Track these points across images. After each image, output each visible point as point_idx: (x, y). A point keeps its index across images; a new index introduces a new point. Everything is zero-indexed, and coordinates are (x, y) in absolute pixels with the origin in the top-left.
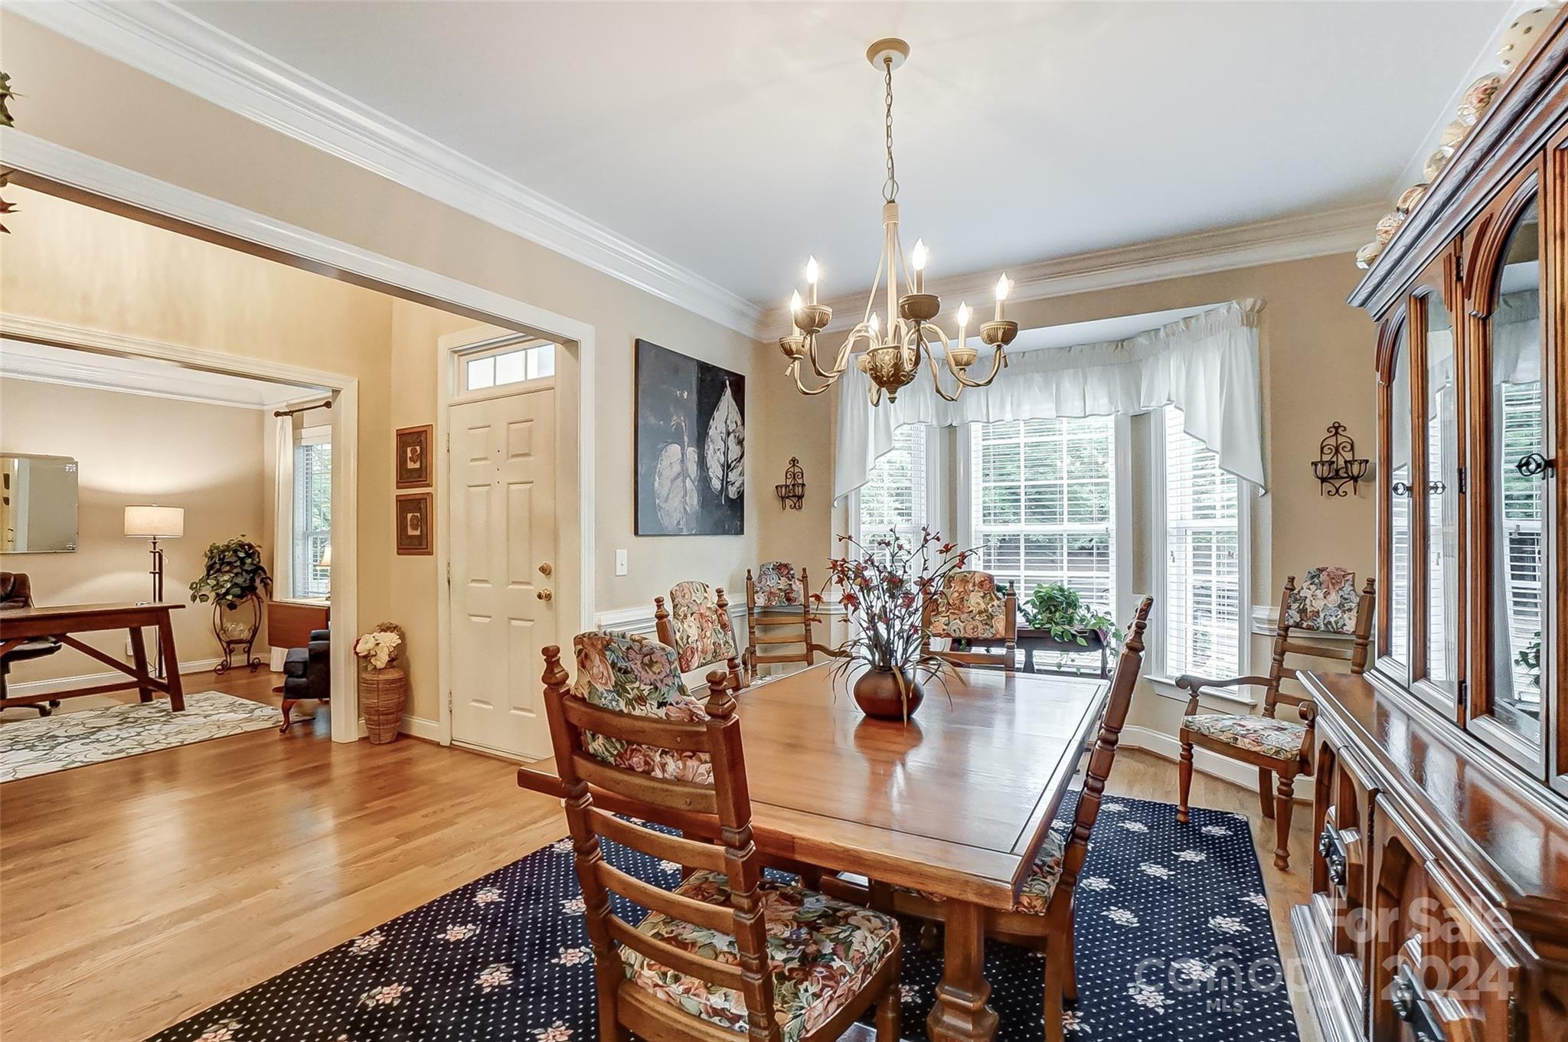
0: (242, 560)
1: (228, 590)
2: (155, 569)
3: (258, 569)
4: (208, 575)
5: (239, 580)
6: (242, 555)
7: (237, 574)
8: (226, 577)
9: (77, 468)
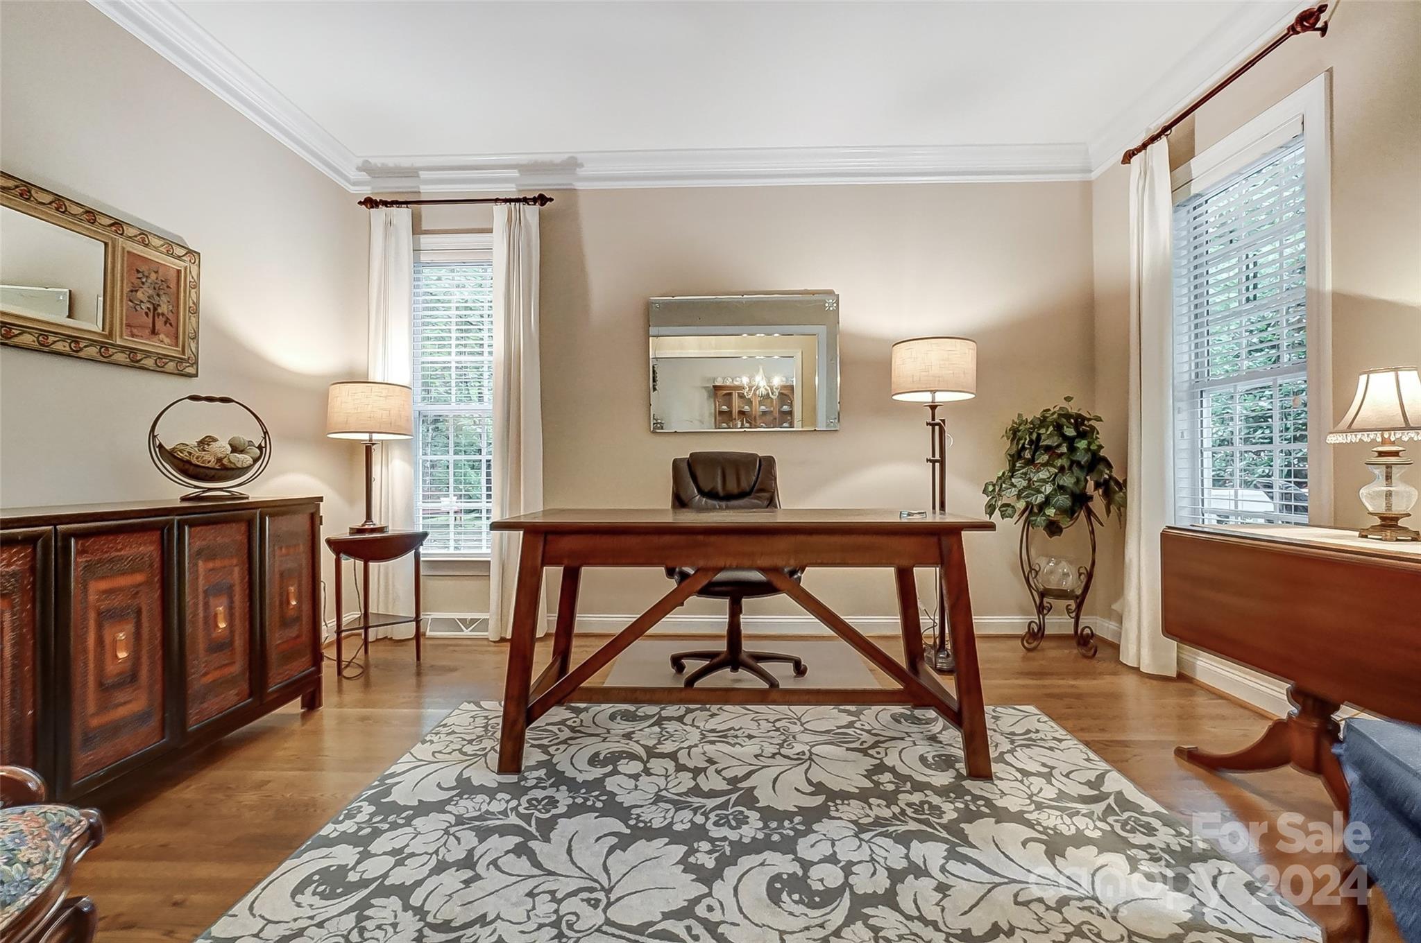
0: (1070, 441)
1: (1048, 499)
2: (934, 455)
3: (1096, 461)
4: (1013, 470)
5: (1067, 480)
6: (1070, 432)
7: (1062, 469)
8: (1043, 474)
9: (838, 305)
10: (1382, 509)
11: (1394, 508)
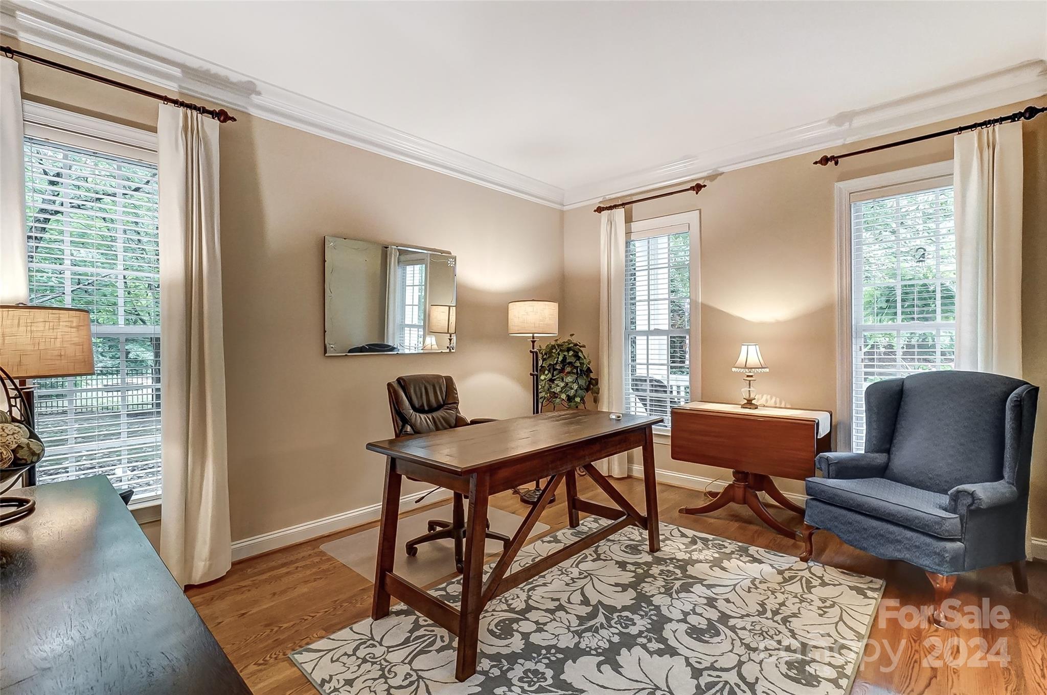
4: (552, 376)
9: (455, 263)
10: (747, 397)
11: (751, 396)
